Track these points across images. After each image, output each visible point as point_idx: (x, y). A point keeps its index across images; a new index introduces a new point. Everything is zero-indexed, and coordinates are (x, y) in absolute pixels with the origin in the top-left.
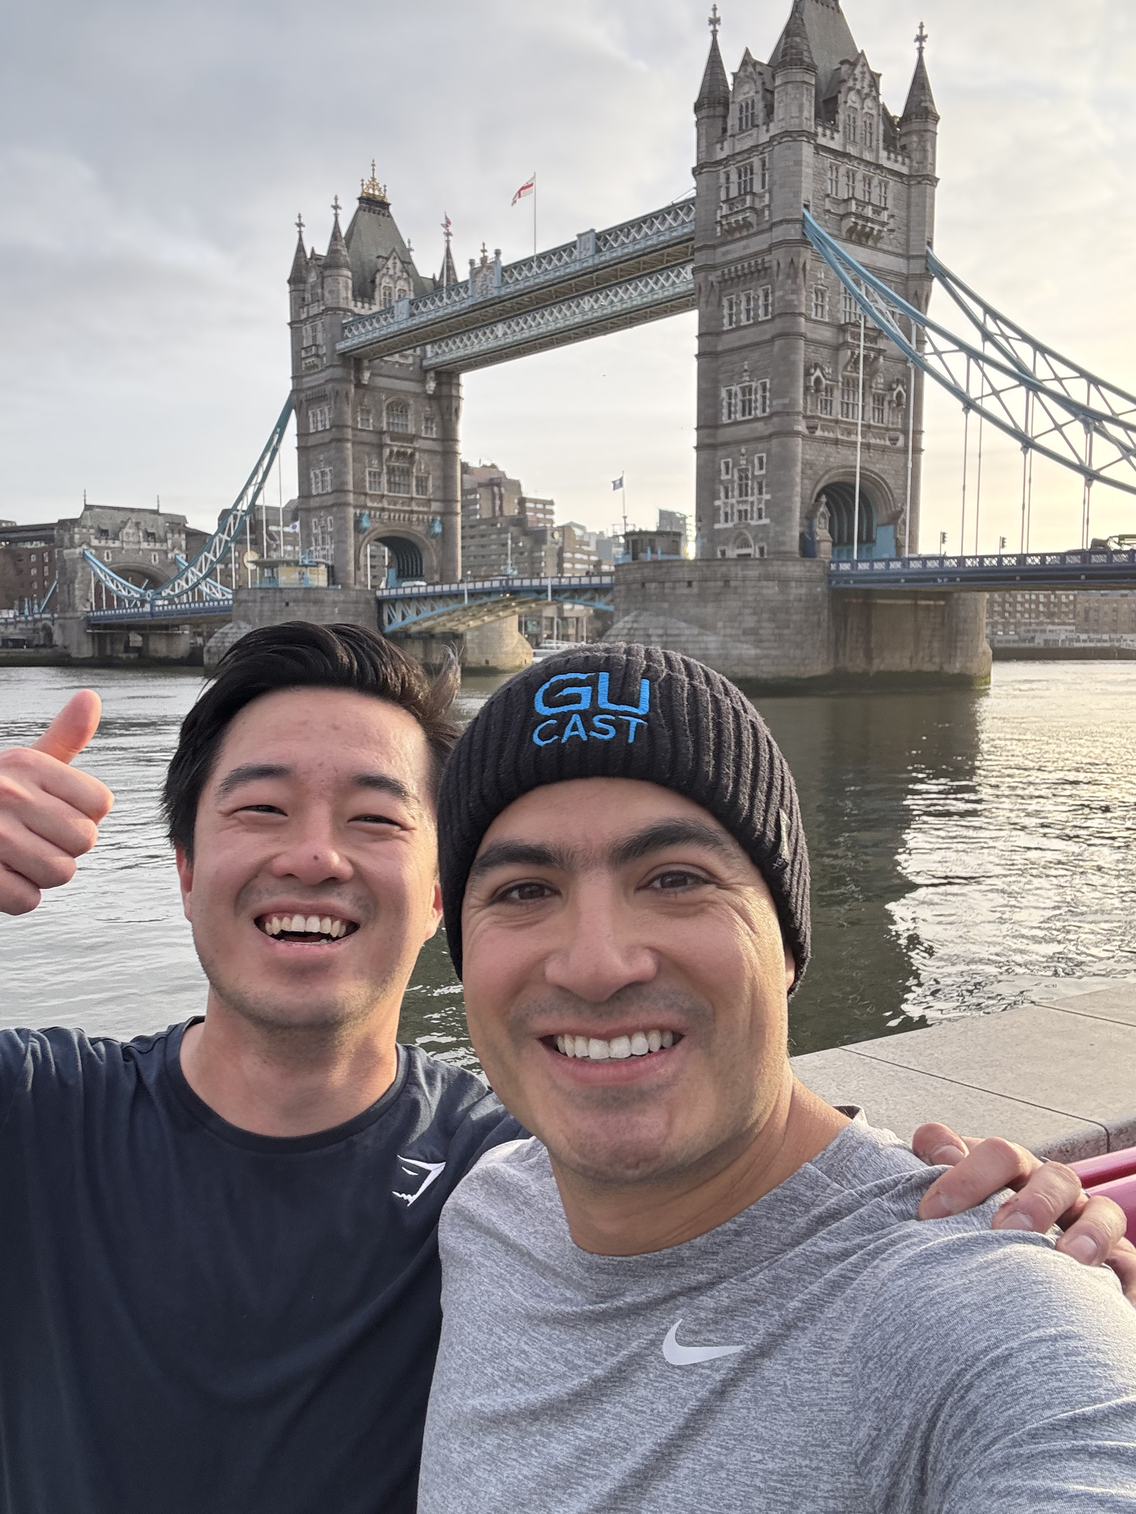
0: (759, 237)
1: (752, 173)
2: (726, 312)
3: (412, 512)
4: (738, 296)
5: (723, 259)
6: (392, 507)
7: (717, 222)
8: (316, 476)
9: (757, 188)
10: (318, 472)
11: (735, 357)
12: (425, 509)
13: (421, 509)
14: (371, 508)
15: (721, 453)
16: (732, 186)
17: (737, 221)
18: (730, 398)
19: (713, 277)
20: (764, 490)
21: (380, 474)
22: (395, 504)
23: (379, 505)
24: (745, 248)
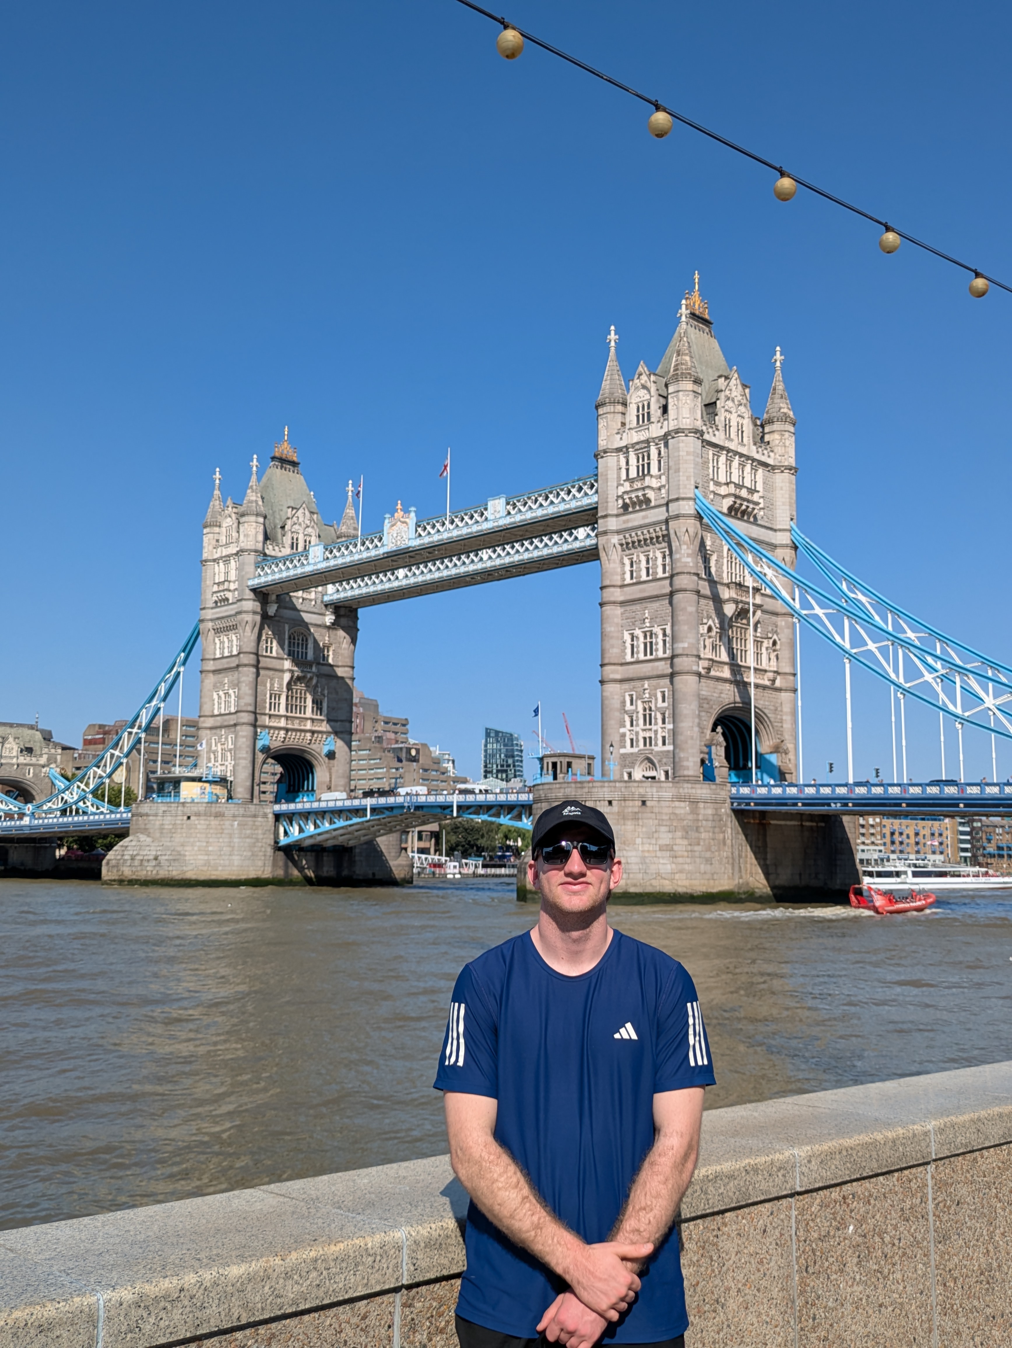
0: (657, 510)
1: (649, 458)
2: (628, 568)
3: (307, 731)
4: (638, 556)
5: (624, 526)
6: (289, 726)
7: (618, 497)
8: (219, 697)
9: (654, 470)
10: (221, 693)
11: (638, 607)
13: (316, 728)
14: (270, 727)
15: (626, 686)
16: (631, 468)
17: (637, 497)
18: (632, 640)
19: (615, 539)
20: (667, 720)
21: (280, 696)
22: (292, 724)
23: (280, 724)
24: (644, 518)
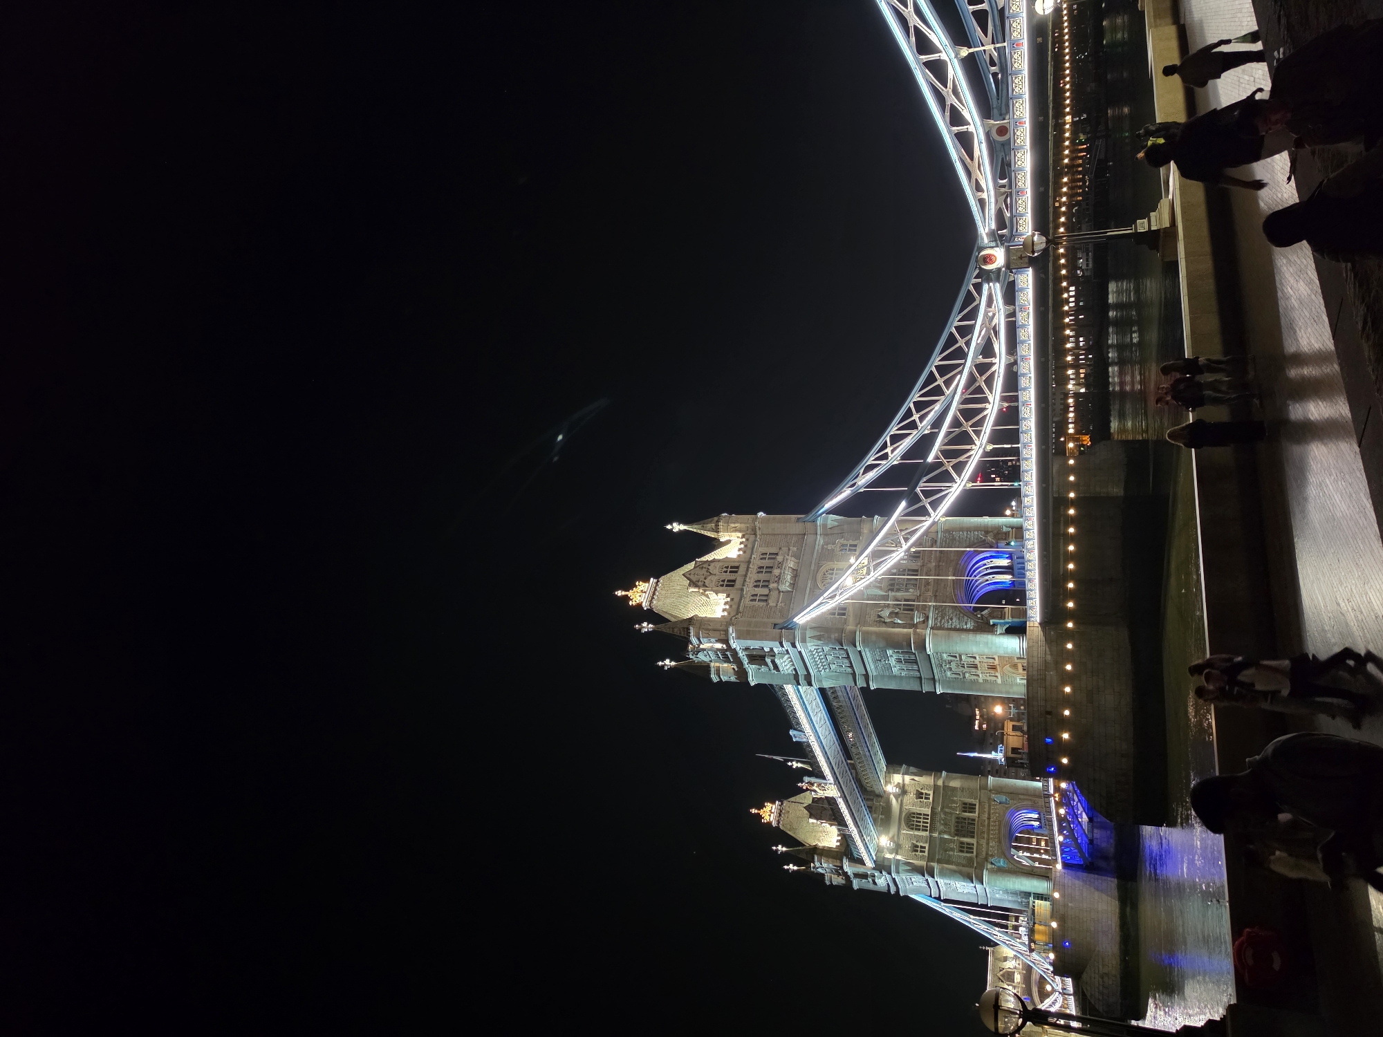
3: (989, 818)
6: (986, 836)
12: (987, 806)
13: (986, 810)
14: (987, 854)
21: (962, 843)
22: (983, 832)
23: (984, 845)
